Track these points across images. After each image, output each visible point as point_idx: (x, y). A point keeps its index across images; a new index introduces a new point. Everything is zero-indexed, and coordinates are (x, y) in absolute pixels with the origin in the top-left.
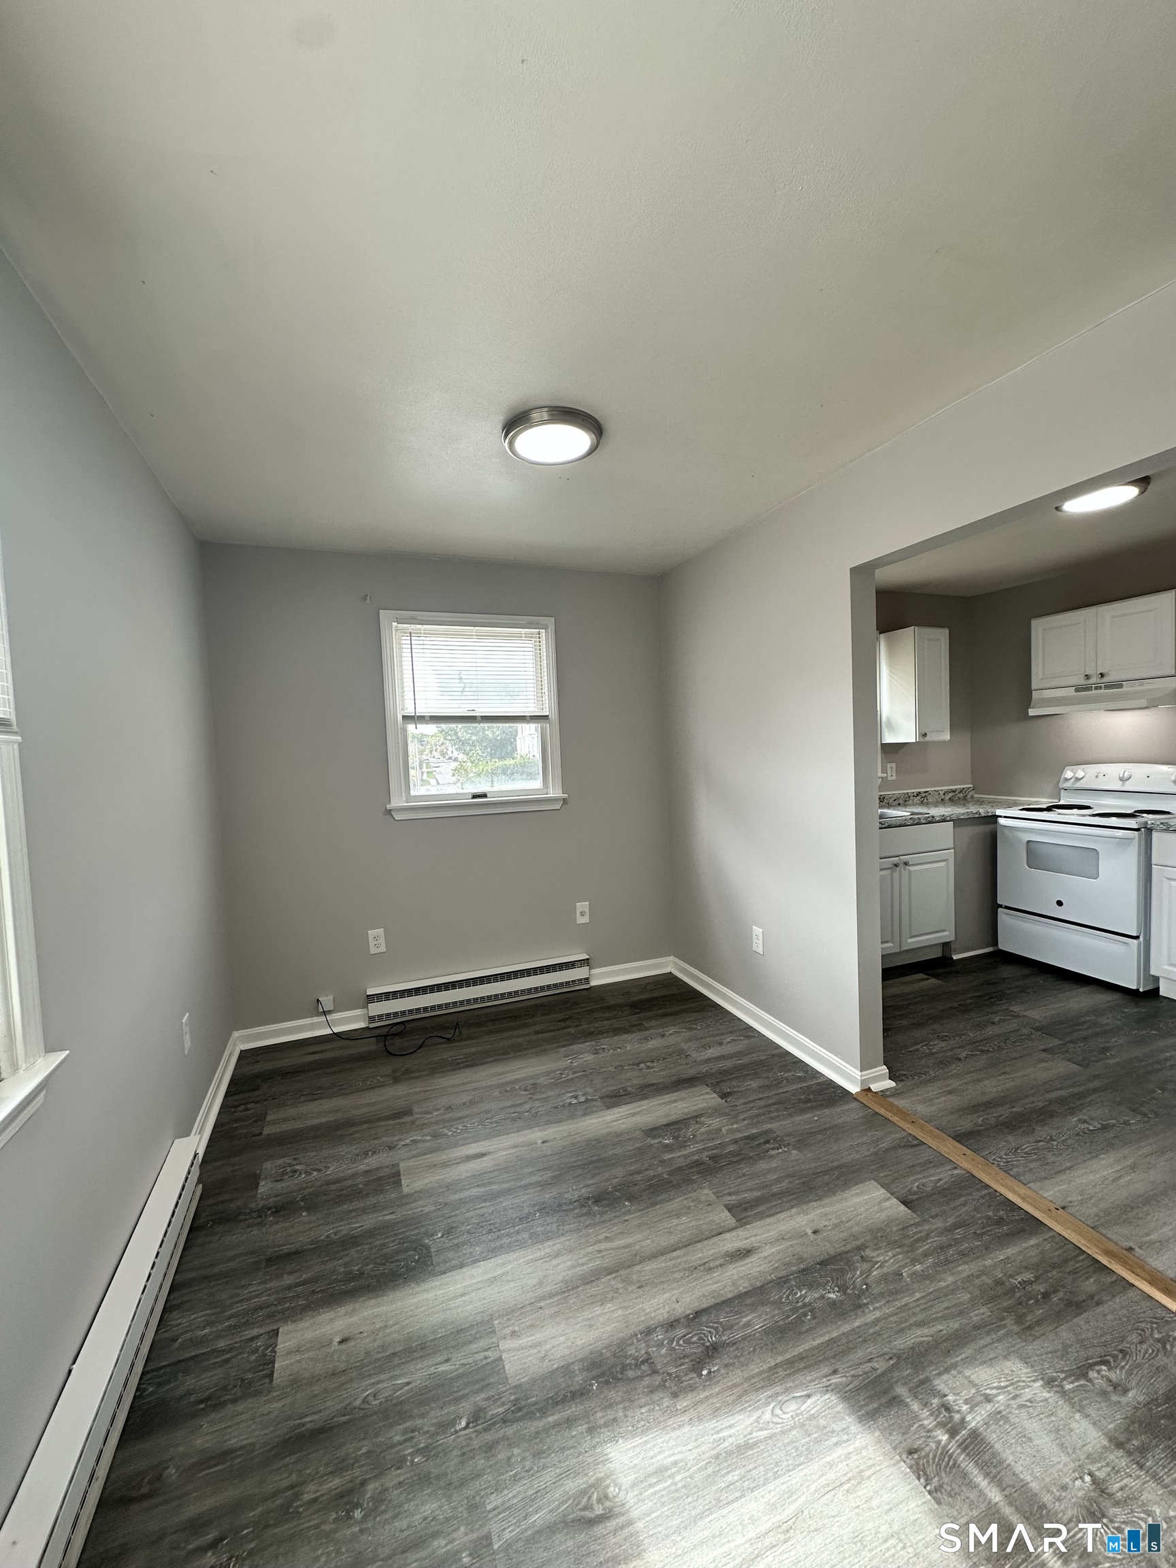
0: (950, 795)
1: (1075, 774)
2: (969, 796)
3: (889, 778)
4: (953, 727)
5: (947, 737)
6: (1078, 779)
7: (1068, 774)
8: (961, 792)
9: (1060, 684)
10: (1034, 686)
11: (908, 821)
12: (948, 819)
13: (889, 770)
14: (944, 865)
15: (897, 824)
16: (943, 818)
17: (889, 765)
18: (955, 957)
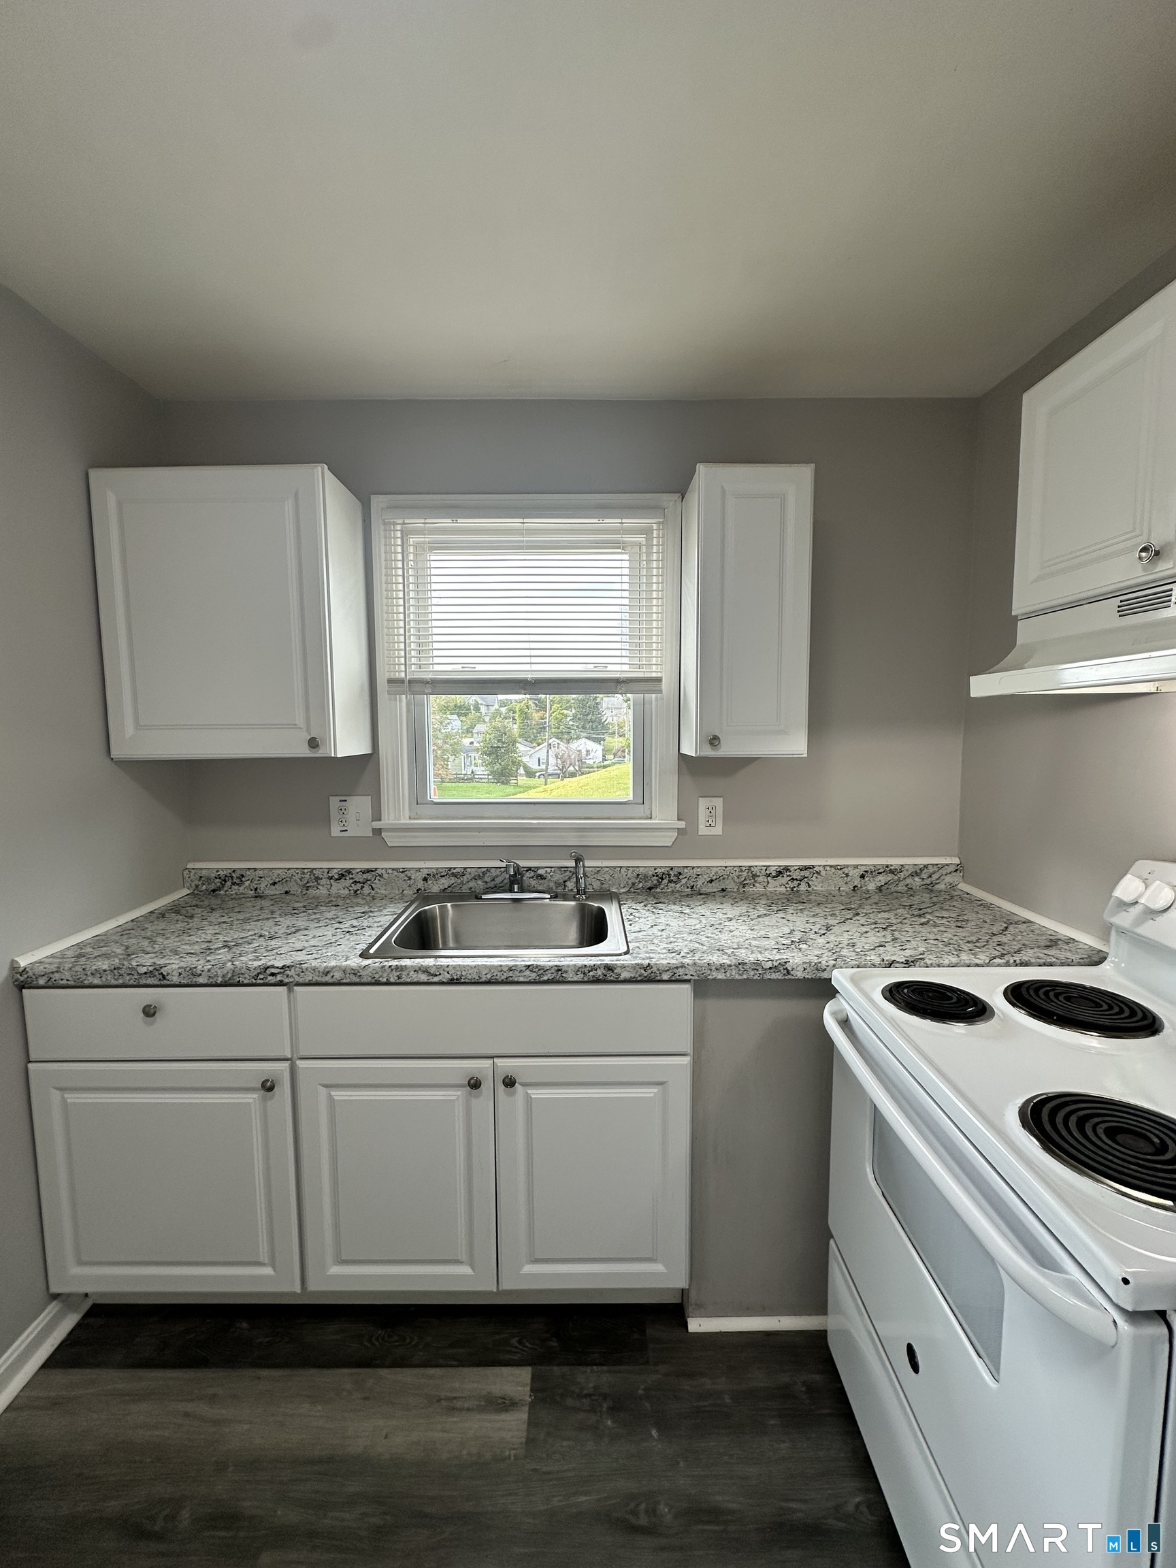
1: (1147, 889)
2: (940, 886)
3: (703, 831)
5: (795, 746)
6: (1150, 912)
7: (1133, 888)
8: (917, 874)
11: (521, 971)
12: (665, 977)
13: (703, 814)
14: (652, 1095)
15: (484, 979)
16: (646, 974)
17: (703, 803)
18: (695, 1325)
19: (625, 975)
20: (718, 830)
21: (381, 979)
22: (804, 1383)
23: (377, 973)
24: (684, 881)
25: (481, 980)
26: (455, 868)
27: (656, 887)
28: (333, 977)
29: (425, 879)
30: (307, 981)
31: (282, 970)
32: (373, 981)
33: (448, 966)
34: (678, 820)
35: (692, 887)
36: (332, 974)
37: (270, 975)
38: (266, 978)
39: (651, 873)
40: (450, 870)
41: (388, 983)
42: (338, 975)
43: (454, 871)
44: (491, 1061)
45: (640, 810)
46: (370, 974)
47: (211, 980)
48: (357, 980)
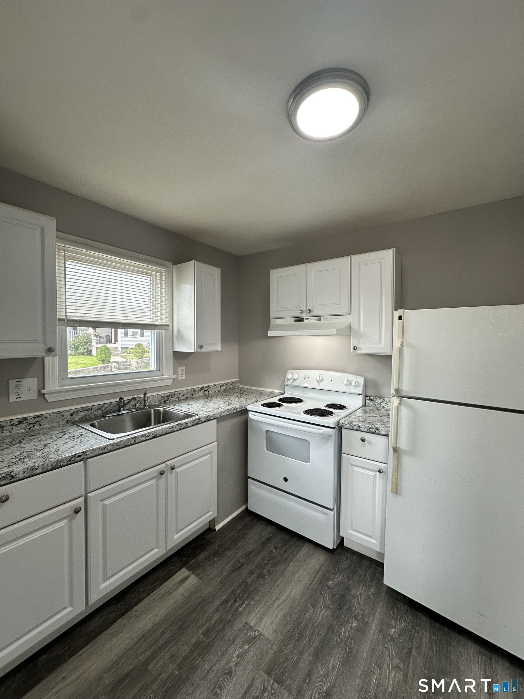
0: (224, 387)
1: (293, 376)
2: (236, 387)
3: (180, 378)
4: (224, 340)
5: (218, 348)
6: (294, 380)
7: (289, 376)
8: (231, 384)
9: (284, 315)
10: (271, 316)
11: (176, 427)
12: (212, 418)
13: (180, 372)
14: (209, 457)
15: (164, 433)
16: (208, 418)
17: (180, 368)
18: (217, 528)
19: (203, 420)
20: (184, 378)
21: (128, 444)
22: (248, 521)
23: (126, 442)
24: (176, 397)
25: (164, 434)
26: (87, 407)
27: (167, 400)
28: (108, 449)
29: (72, 415)
30: (96, 454)
31: (84, 453)
32: (125, 446)
33: (152, 432)
34: (173, 375)
35: (178, 398)
36: (107, 448)
37: (77, 457)
38: (75, 459)
39: (166, 395)
40: (85, 408)
41: (131, 445)
42: (109, 448)
43: (87, 408)
44: (165, 464)
45: (159, 373)
46: (124, 443)
47: (44, 469)
48: (118, 447)
